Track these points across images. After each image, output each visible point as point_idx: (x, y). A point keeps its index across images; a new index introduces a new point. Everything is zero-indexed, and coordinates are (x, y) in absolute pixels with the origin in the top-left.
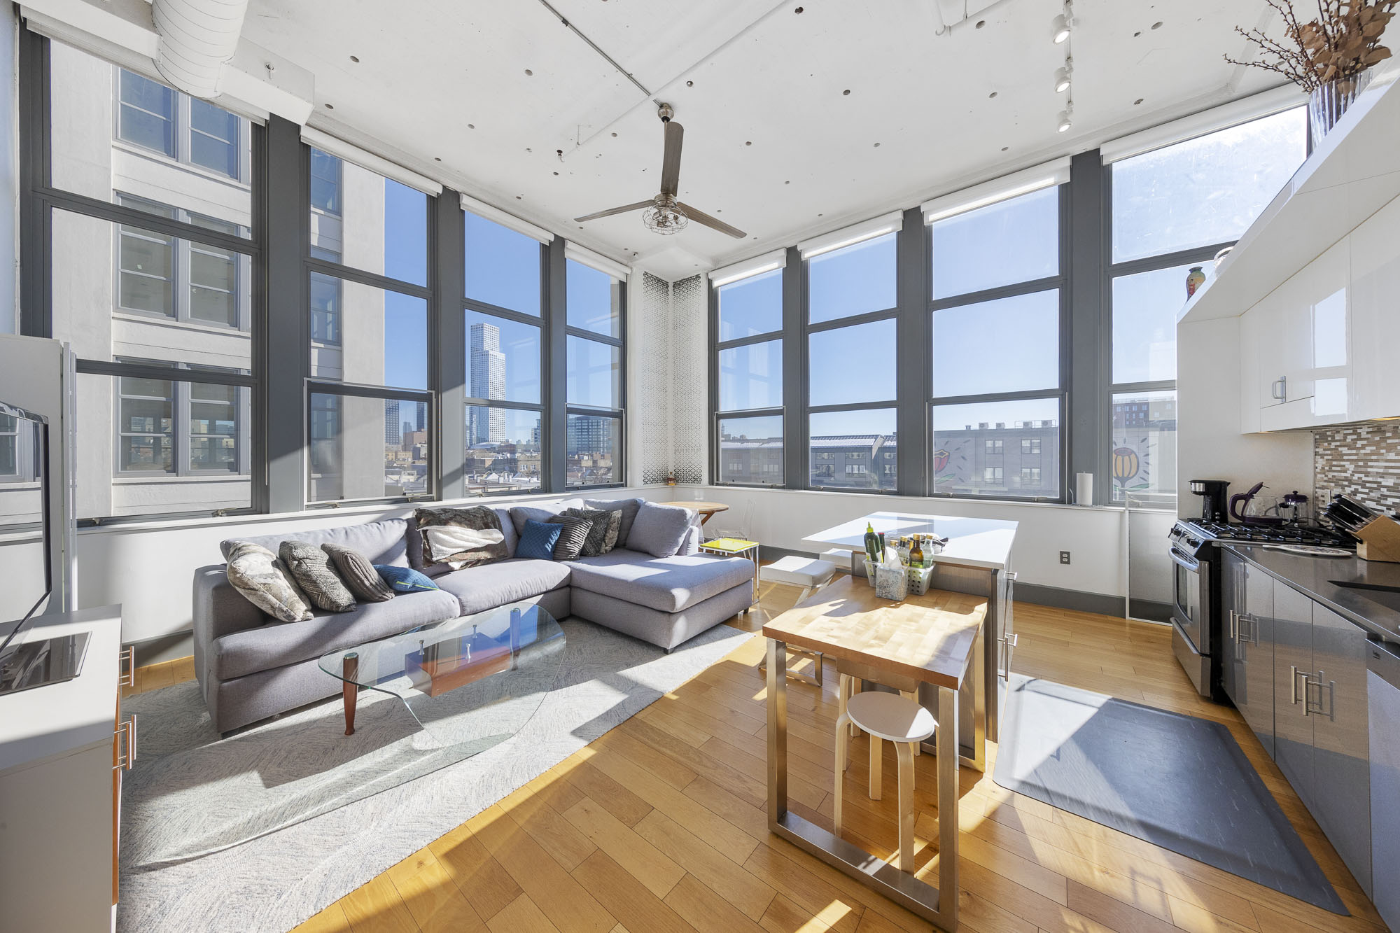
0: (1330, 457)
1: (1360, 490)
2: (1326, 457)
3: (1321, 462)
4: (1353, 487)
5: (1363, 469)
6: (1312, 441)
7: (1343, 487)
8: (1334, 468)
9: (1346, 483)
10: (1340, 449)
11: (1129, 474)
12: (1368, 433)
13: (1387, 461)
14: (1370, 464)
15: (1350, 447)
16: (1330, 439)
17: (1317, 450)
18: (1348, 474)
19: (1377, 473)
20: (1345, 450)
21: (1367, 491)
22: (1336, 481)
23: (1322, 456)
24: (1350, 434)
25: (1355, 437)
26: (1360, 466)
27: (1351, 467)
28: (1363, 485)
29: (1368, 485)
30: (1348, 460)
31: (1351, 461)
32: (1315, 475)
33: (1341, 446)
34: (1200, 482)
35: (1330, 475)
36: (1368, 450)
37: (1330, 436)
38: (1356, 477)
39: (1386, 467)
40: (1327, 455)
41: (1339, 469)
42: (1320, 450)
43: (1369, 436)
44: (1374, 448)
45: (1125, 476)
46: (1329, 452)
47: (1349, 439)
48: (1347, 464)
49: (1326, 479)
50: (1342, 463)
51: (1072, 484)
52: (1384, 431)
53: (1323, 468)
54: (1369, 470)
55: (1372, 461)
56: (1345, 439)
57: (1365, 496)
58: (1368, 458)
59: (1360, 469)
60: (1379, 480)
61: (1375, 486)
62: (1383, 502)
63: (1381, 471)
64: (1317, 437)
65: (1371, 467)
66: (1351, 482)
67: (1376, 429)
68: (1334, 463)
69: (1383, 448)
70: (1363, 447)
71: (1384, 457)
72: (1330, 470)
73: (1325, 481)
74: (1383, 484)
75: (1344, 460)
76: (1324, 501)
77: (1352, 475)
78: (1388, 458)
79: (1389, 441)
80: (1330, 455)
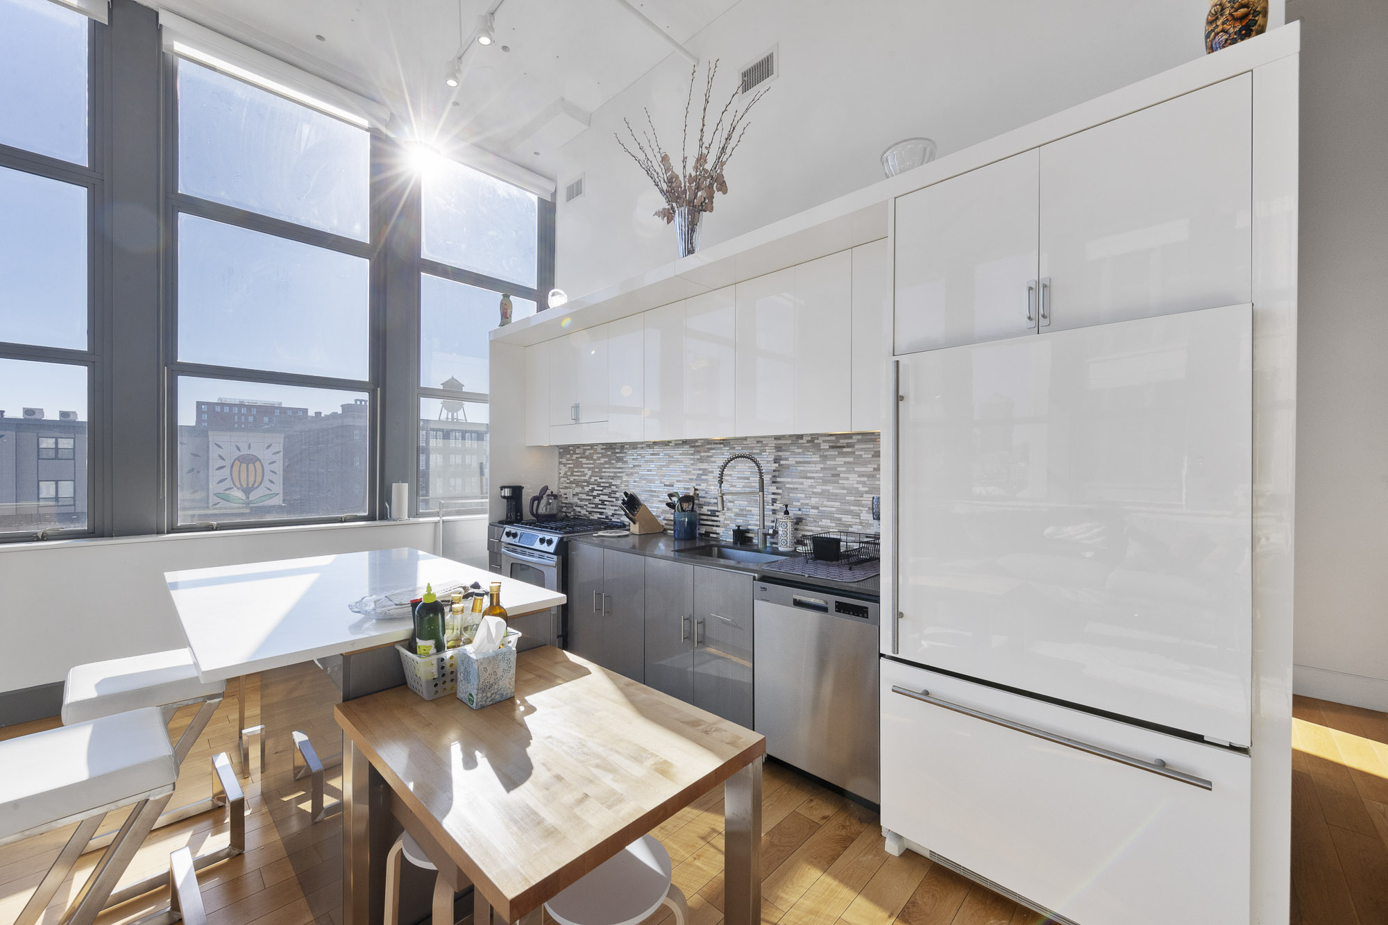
0: (572, 466)
1: (596, 488)
2: (568, 466)
3: (564, 469)
4: (591, 487)
5: (598, 474)
6: (557, 454)
7: (583, 487)
8: (575, 474)
9: (586, 484)
10: (580, 460)
11: (253, 485)
12: (602, 449)
13: (616, 468)
14: (603, 470)
15: (587, 458)
16: (572, 452)
17: (561, 460)
18: (587, 478)
19: (609, 476)
20: (584, 461)
21: (601, 489)
22: (578, 483)
23: (565, 465)
24: (588, 449)
25: (592, 451)
26: (597, 472)
27: (589, 473)
28: (599, 485)
29: (602, 485)
30: (587, 468)
31: (589, 469)
32: (559, 479)
33: (580, 458)
34: (508, 487)
35: (572, 479)
36: (602, 460)
37: (571, 450)
38: (592, 480)
39: (615, 472)
40: (569, 464)
41: (579, 474)
42: (564, 461)
43: (603, 451)
44: (607, 459)
45: (250, 486)
46: (571, 462)
47: (587, 453)
48: (586, 471)
49: (568, 481)
50: (582, 470)
51: (386, 496)
52: (615, 449)
53: (565, 474)
54: (603, 474)
55: (606, 468)
56: (584, 453)
57: (600, 492)
58: (603, 466)
59: (596, 474)
60: (611, 481)
61: (607, 485)
62: (613, 495)
63: (612, 475)
64: (562, 450)
65: (605, 472)
66: (589, 483)
67: (608, 447)
68: (575, 470)
69: (613, 460)
70: (599, 459)
71: (614, 466)
72: (572, 475)
73: (567, 483)
74: (613, 483)
75: (584, 468)
76: (567, 498)
77: (590, 478)
78: (617, 466)
79: (618, 455)
80: (572, 464)
